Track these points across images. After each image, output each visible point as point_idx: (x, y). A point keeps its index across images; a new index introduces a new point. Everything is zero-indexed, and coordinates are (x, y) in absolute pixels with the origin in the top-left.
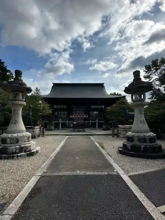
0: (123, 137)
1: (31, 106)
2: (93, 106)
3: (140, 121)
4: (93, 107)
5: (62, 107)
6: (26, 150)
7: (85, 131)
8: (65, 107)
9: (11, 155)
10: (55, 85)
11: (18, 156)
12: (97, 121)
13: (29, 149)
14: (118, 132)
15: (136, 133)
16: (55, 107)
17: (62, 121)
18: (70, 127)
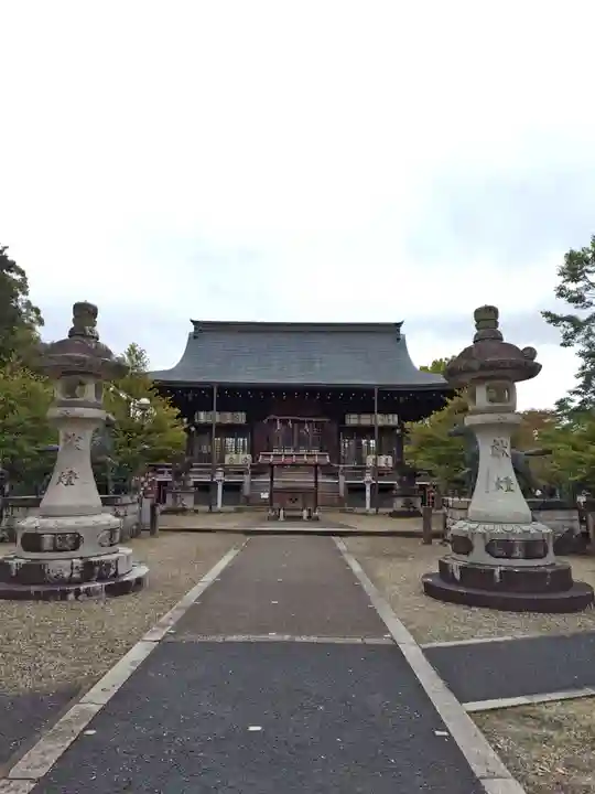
2: (352, 416)
3: (496, 479)
4: (352, 420)
5: (228, 418)
6: (105, 573)
8: (241, 418)
9: (58, 589)
10: (202, 329)
11: (77, 593)
13: (113, 571)
14: (445, 523)
15: (481, 522)
16: (202, 417)
17: (225, 475)
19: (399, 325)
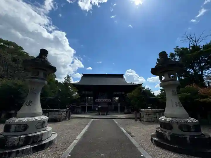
0: (146, 121)
1: (60, 90)
3: (175, 103)
4: (115, 93)
5: (89, 93)
6: (35, 141)
7: (108, 114)
8: (92, 93)
9: (8, 151)
10: (85, 76)
12: (119, 105)
13: (39, 139)
14: (140, 116)
15: (168, 117)
16: (83, 92)
17: (88, 105)
18: (95, 111)
19: (123, 75)
